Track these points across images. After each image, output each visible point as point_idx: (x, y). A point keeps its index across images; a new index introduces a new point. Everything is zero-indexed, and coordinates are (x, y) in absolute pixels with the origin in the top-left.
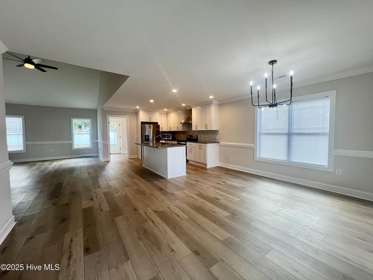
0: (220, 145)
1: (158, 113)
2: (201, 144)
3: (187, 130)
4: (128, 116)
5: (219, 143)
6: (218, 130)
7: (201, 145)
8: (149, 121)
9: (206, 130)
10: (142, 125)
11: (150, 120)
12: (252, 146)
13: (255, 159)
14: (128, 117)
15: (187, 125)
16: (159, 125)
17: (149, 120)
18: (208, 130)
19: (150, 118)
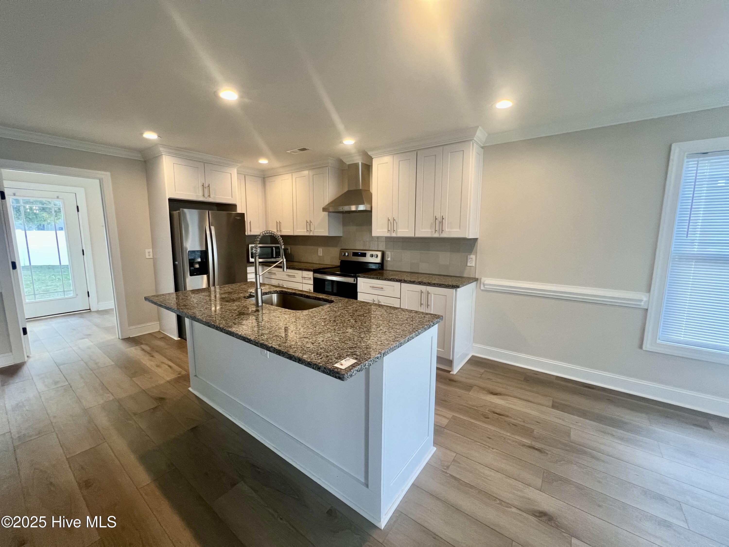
0: (482, 288)
1: (234, 171)
2: (430, 289)
3: (340, 234)
4: (108, 174)
5: (476, 280)
6: (477, 239)
7: (428, 293)
8: (201, 199)
9: (436, 235)
10: (175, 213)
11: (206, 194)
12: (641, 301)
13: (647, 346)
14: (106, 175)
15: (341, 215)
16: (242, 215)
17: (201, 194)
18: (444, 235)
19: (206, 187)
